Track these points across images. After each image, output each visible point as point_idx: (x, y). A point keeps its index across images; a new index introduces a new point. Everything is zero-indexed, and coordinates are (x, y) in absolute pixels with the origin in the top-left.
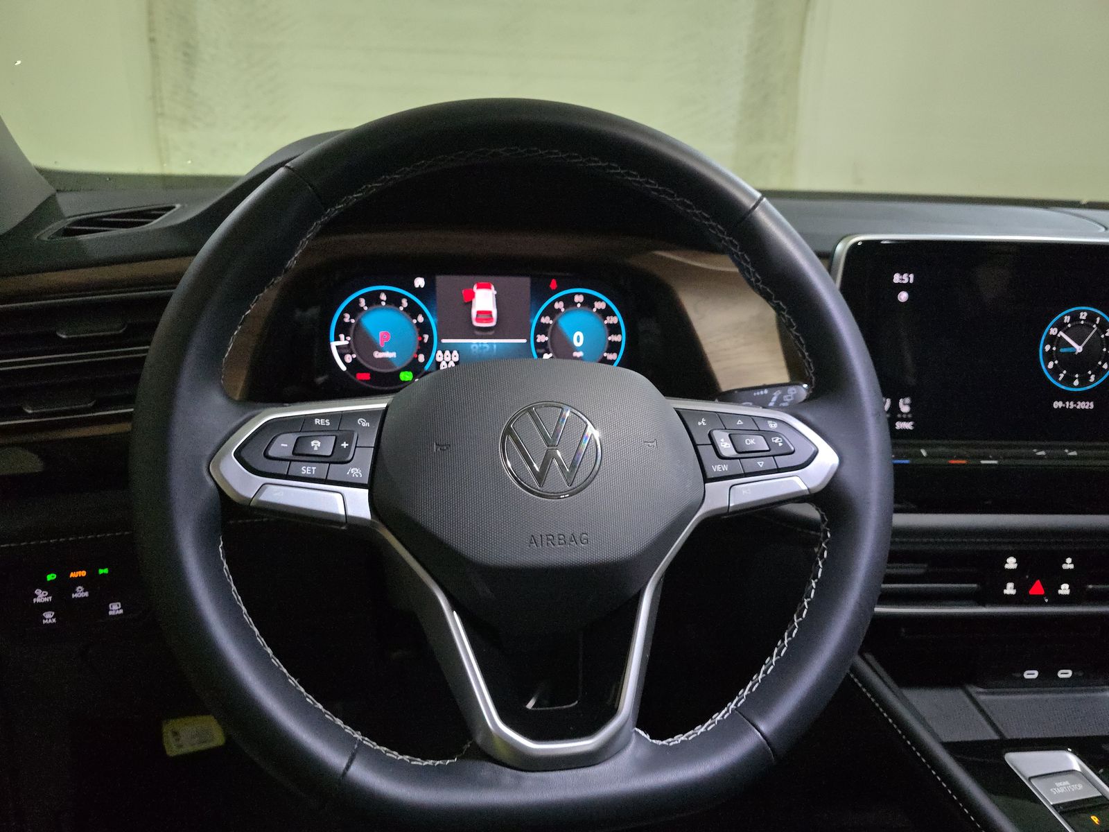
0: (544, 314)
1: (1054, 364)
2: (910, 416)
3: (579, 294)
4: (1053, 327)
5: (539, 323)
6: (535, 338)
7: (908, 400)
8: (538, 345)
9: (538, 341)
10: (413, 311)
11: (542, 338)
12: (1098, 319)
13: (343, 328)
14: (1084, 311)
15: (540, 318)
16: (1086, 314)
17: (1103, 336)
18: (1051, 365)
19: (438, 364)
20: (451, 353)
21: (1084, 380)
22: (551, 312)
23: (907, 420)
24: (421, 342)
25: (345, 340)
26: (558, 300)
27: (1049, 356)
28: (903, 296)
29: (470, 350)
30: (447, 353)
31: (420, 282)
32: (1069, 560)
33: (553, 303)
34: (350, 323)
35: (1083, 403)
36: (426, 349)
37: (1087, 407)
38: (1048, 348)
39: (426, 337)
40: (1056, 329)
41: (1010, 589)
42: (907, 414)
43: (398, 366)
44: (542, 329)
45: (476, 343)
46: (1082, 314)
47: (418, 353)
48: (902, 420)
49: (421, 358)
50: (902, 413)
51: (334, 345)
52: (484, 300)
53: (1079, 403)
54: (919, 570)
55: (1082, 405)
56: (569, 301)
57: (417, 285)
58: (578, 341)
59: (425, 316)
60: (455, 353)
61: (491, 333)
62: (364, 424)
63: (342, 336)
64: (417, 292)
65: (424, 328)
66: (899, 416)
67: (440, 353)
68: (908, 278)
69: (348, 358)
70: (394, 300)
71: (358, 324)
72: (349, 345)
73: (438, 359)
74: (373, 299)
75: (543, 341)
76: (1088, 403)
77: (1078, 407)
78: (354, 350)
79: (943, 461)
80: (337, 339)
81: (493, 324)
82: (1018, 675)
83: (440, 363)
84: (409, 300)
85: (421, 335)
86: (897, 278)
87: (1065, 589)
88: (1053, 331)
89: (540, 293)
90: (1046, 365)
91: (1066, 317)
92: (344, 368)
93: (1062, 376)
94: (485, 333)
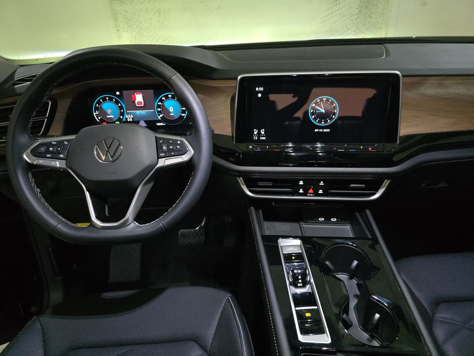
0: (159, 102)
1: (314, 117)
2: (264, 135)
3: (170, 94)
4: (314, 104)
5: (158, 104)
6: (157, 110)
7: (263, 130)
8: (158, 112)
9: (158, 110)
10: (117, 102)
11: (159, 109)
12: (330, 100)
13: (97, 109)
14: (325, 98)
15: (158, 103)
16: (325, 99)
17: (332, 106)
18: (313, 117)
19: (127, 119)
20: (130, 115)
21: (326, 122)
22: (161, 101)
23: (264, 136)
24: (121, 112)
25: (98, 112)
26: (163, 97)
27: (313, 114)
28: (260, 95)
29: (136, 114)
30: (129, 115)
31: (118, 93)
32: (322, 182)
33: (162, 97)
34: (98, 107)
35: (326, 130)
36: (122, 114)
37: (327, 131)
38: (312, 111)
39: (122, 110)
40: (315, 105)
41: (301, 191)
42: (264, 134)
43: (115, 120)
44: (159, 106)
45: (138, 112)
46: (324, 99)
47: (120, 116)
48: (262, 136)
49: (121, 117)
50: (262, 134)
51: (94, 114)
52: (139, 98)
53: (324, 130)
54: (270, 184)
55: (325, 130)
56: (167, 97)
57: (117, 94)
58: (171, 110)
59: (121, 104)
60: (132, 115)
61: (143, 108)
62: (66, 143)
63: (97, 111)
64: (117, 96)
65: (121, 108)
66: (261, 135)
67: (127, 115)
68: (261, 89)
69: (99, 118)
70: (111, 99)
71: (101, 107)
72: (99, 114)
73: (127, 117)
74: (104, 99)
75: (160, 110)
76: (328, 130)
77: (324, 131)
78: (101, 115)
79: (272, 150)
80: (95, 112)
81: (143, 105)
82: (317, 219)
83: (127, 118)
84: (115, 99)
85: (120, 110)
86: (257, 89)
87: (321, 192)
88: (314, 105)
89: (157, 95)
90: (312, 117)
91: (318, 100)
92: (98, 121)
93: (317, 120)
94: (140, 108)
